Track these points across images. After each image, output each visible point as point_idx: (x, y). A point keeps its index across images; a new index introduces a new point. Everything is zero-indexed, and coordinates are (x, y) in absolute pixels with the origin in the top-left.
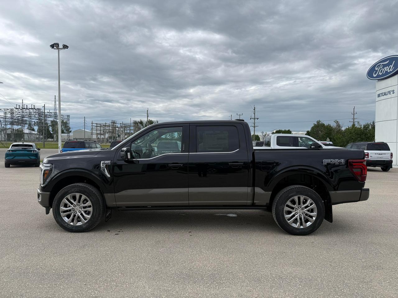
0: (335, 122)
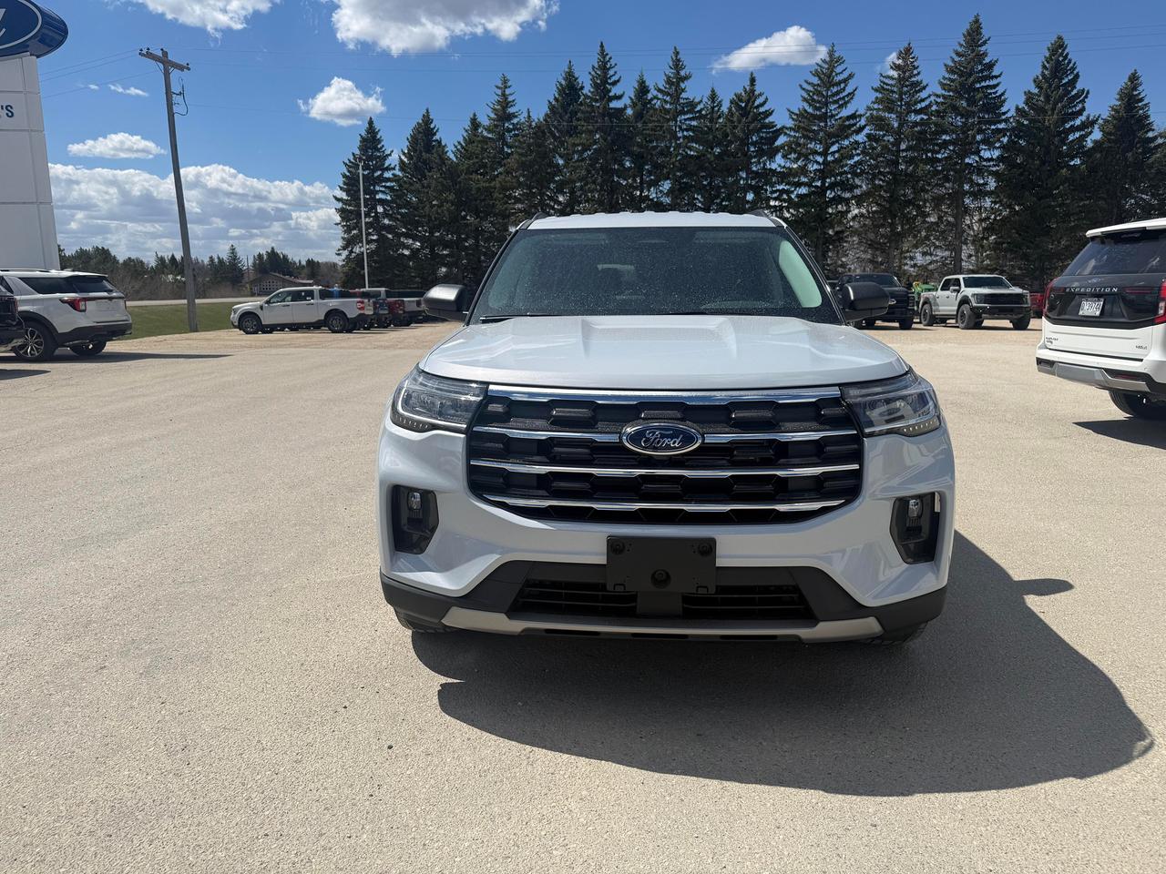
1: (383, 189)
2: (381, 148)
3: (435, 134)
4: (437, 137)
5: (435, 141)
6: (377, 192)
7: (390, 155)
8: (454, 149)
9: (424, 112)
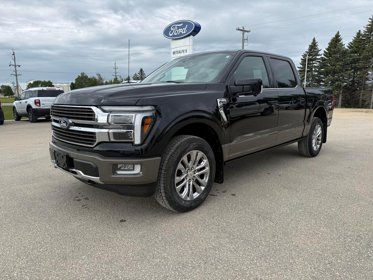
0: (97, 75)
1: (316, 62)
2: (317, 48)
3: (340, 41)
4: (341, 41)
5: (340, 43)
6: (314, 64)
7: (320, 50)
8: (348, 45)
9: (336, 33)
